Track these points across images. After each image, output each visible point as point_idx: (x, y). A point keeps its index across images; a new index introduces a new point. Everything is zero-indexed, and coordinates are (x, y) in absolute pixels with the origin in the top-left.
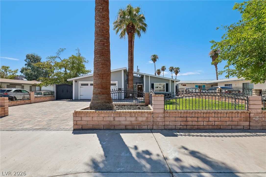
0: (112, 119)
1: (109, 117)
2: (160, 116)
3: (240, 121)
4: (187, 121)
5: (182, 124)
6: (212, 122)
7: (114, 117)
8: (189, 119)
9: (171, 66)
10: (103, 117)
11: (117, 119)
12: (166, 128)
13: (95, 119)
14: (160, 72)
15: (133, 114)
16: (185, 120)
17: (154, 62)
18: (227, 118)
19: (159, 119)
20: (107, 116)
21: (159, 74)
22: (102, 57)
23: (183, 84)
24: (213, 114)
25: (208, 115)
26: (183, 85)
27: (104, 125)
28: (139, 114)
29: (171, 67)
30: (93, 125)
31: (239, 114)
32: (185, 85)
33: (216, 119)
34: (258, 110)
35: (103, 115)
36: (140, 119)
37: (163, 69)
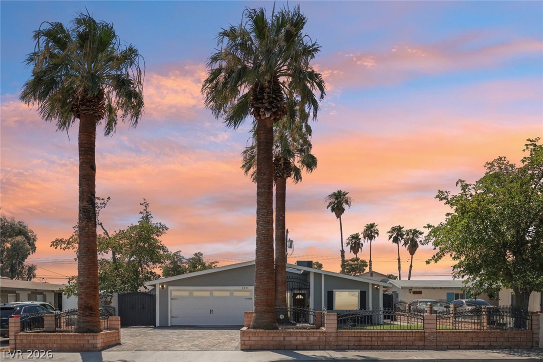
0: (282, 339)
1: (279, 336)
2: (333, 335)
3: (415, 340)
4: (360, 341)
5: (356, 344)
6: (386, 342)
7: (284, 337)
8: (363, 339)
9: (396, 225)
10: (273, 337)
11: (287, 339)
12: (339, 348)
13: (265, 338)
14: (359, 243)
15: (305, 333)
16: (359, 340)
17: (338, 216)
18: (402, 338)
19: (331, 339)
20: (276, 335)
21: (356, 252)
22: (266, 269)
23: (413, 290)
24: (388, 333)
25: (382, 335)
26: (415, 293)
27: (273, 346)
28: (311, 333)
29: (394, 229)
30: (262, 345)
31: (414, 334)
32: (420, 293)
33: (390, 339)
34: (432, 329)
35: (272, 335)
36: (312, 339)
37: (371, 232)
